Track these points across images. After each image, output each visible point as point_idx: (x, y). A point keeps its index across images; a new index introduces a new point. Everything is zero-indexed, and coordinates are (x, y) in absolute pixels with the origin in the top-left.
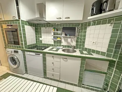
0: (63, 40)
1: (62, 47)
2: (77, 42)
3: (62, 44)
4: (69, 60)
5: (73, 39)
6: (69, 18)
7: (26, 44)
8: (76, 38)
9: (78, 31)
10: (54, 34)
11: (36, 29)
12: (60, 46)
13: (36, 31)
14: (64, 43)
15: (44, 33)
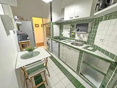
0: (76, 35)
1: (75, 41)
2: (89, 37)
3: (75, 38)
4: (72, 51)
5: (85, 35)
6: (78, 16)
7: (53, 36)
8: (88, 34)
9: (91, 27)
10: (71, 30)
11: (60, 26)
12: (74, 40)
13: (60, 28)
14: (77, 38)
15: (65, 29)
